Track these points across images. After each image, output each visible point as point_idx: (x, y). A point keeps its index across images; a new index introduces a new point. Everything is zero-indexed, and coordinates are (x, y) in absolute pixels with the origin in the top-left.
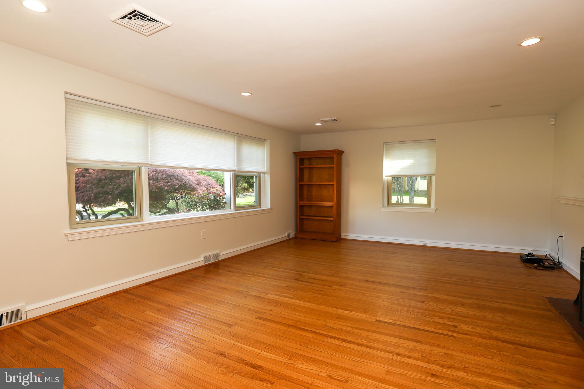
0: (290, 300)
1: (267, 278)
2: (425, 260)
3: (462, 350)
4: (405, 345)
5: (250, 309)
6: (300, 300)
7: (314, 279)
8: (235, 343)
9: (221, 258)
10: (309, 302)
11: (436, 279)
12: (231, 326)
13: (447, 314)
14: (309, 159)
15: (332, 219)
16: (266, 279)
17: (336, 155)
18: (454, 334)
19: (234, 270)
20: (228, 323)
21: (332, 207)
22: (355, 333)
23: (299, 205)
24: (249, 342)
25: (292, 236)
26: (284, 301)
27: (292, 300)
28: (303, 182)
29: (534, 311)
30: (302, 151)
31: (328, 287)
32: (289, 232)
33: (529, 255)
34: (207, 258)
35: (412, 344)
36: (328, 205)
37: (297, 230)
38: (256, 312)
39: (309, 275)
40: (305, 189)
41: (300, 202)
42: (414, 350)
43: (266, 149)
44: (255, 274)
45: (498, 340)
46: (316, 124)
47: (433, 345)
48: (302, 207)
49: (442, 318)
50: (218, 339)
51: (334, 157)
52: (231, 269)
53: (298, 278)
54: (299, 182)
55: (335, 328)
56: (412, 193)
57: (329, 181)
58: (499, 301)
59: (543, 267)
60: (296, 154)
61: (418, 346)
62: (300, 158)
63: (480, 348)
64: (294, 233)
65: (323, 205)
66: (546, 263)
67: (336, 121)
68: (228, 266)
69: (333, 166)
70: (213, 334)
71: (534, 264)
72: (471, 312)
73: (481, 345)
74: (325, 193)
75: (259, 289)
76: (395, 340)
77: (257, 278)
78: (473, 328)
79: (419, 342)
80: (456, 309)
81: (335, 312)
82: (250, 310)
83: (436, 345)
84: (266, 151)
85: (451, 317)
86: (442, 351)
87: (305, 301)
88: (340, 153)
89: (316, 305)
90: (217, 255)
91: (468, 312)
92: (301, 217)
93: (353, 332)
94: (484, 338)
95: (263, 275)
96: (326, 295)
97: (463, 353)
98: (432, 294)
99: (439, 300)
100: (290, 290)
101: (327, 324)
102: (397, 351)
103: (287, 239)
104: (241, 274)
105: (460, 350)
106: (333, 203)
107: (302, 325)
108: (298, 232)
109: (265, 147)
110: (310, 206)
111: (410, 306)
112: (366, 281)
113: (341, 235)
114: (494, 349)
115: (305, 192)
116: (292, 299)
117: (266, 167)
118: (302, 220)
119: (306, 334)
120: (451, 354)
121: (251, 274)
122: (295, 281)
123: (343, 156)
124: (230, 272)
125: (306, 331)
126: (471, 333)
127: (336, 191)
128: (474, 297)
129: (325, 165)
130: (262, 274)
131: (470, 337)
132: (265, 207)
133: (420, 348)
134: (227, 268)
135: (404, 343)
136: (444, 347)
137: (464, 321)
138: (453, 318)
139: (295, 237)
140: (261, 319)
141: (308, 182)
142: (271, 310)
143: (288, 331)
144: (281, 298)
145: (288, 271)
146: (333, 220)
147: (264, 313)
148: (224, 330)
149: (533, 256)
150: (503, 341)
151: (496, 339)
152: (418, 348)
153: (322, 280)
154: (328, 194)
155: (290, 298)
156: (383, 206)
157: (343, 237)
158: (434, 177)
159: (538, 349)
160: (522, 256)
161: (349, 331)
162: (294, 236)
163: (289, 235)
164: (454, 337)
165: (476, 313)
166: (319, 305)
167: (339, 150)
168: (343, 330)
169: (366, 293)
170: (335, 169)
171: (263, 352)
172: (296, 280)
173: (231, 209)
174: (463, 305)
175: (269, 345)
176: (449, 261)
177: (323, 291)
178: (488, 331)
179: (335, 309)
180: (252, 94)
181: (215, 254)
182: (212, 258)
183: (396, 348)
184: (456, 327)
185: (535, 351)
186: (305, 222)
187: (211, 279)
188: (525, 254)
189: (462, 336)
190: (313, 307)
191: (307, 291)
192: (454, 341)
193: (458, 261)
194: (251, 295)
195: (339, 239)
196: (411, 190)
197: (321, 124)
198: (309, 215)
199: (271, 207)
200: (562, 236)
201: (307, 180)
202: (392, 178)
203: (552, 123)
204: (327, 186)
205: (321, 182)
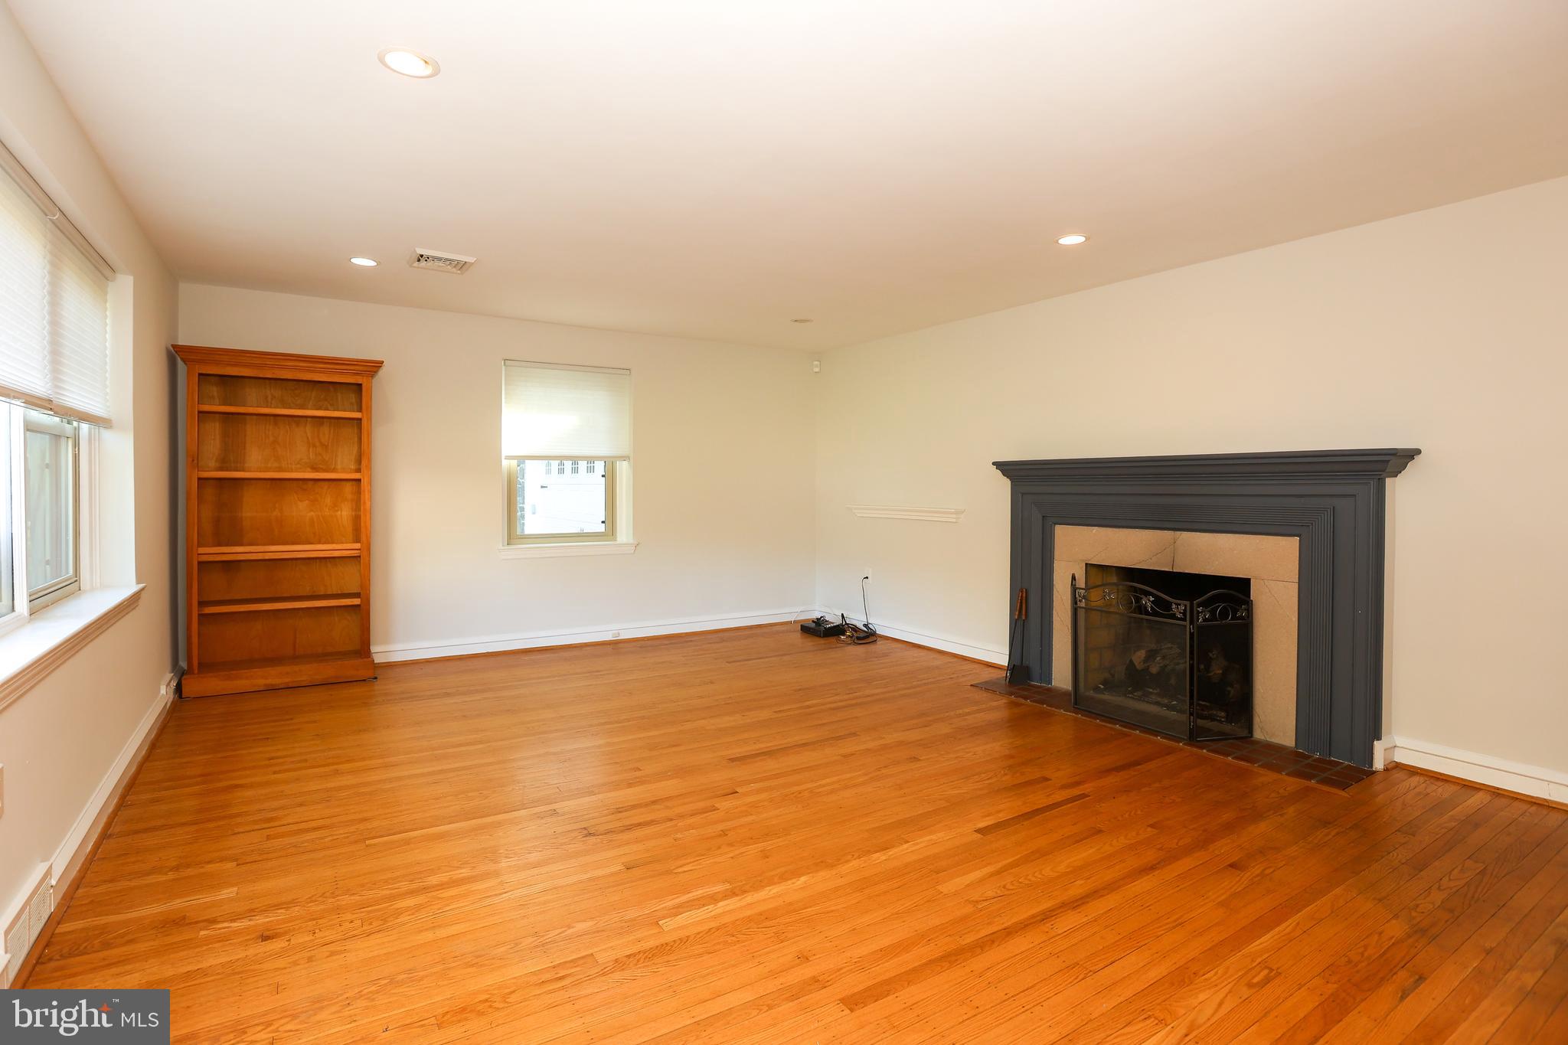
15: (356, 601)
23: (188, 563)
32: (166, 681)
33: (819, 621)
41: (200, 550)
43: (108, 314)
46: (355, 260)
51: (361, 384)
54: (198, 469)
57: (315, 469)
62: (198, 374)
71: (838, 635)
84: (108, 320)
90: (42, 893)
92: (203, 610)
106: (357, 546)
108: (196, 671)
109: (108, 305)
113: (370, 652)
115: (205, 512)
117: (121, 399)
118: (206, 620)
127: (368, 503)
129: (303, 408)
141: (221, 469)
146: (356, 605)
156: (498, 546)
157: (378, 659)
158: (625, 464)
167: (382, 363)
170: (367, 425)
188: (813, 621)
195: (363, 669)
197: (372, 263)
198: (227, 597)
199: (138, 582)
200: (867, 578)
201: (212, 464)
202: (514, 463)
203: (817, 370)
204: (311, 483)
205: (280, 469)
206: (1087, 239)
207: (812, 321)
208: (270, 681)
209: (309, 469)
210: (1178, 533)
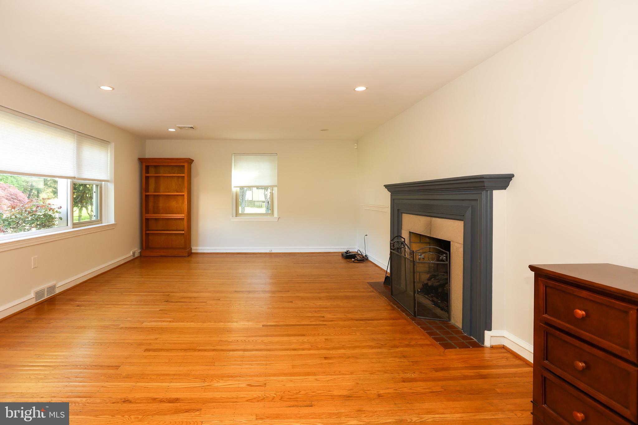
0: (171, 324)
1: (132, 305)
2: (276, 265)
3: (335, 334)
4: (295, 341)
5: (131, 343)
6: (182, 322)
7: (184, 298)
8: (134, 384)
9: (57, 291)
10: (192, 322)
11: (292, 281)
12: (117, 367)
13: (313, 308)
14: (155, 167)
15: (183, 232)
16: (131, 307)
17: (187, 164)
18: (325, 323)
19: (82, 303)
20: (111, 365)
21: (182, 219)
22: (251, 341)
23: (146, 219)
24: (150, 378)
25: (137, 255)
26: (166, 326)
27: (174, 324)
28: (149, 192)
29: (364, 294)
30: (147, 157)
31: (204, 304)
32: (134, 250)
33: (347, 252)
34: (39, 294)
35: (301, 339)
36: (178, 217)
37: (142, 247)
38: (140, 345)
39: (178, 294)
40: (151, 200)
41: (147, 215)
42: (303, 343)
43: (109, 153)
44: (114, 303)
45: (354, 320)
46: (169, 130)
47: (314, 335)
48: (147, 220)
49: (310, 312)
50: (109, 387)
51: (184, 166)
52: (78, 303)
53: (168, 300)
54: (145, 192)
55: (231, 341)
56: (243, 203)
57: (177, 192)
58: (342, 291)
59: (358, 260)
60: (142, 161)
61: (305, 339)
62: (145, 166)
63: (345, 328)
64: (139, 251)
65: (173, 217)
66: (358, 257)
67: (192, 129)
68: (72, 300)
69: (183, 175)
70: (99, 383)
71: (352, 259)
72: (328, 303)
73: (345, 327)
74: (173, 204)
75: (129, 319)
76: (285, 339)
77: (119, 307)
78: (335, 315)
79: (304, 335)
80: (317, 303)
81: (223, 327)
82: (131, 345)
83: (316, 334)
84: (109, 155)
85: (317, 310)
86: (323, 338)
87: (187, 322)
88: (190, 161)
89: (201, 324)
90: (53, 288)
91: (326, 303)
92: (148, 232)
93: (249, 341)
94: (345, 321)
95: (125, 303)
96: (205, 312)
97: (337, 335)
98: (295, 294)
99: (302, 298)
100: (166, 314)
101: (222, 339)
102: (292, 347)
103: (133, 258)
104: (96, 306)
105: (334, 334)
106: (184, 215)
107: (198, 346)
108: (144, 249)
109: (109, 151)
110: (156, 220)
111: (284, 308)
112: (235, 292)
113: (191, 249)
114: (354, 327)
115: (151, 204)
116: (173, 322)
117: (109, 174)
118: (147, 235)
119: (206, 353)
120: (329, 338)
121: (110, 304)
122: (166, 303)
123: (193, 165)
124: (78, 306)
125: (205, 350)
126: (335, 319)
127: (186, 202)
128: (324, 291)
129: (174, 174)
130: (123, 301)
131: (335, 322)
132: (108, 223)
133: (307, 340)
134: (72, 303)
135: (294, 339)
136: (322, 335)
137: (326, 311)
138: (318, 311)
139: (141, 256)
140: (149, 351)
141: (155, 192)
142: (156, 339)
143: (186, 356)
144: (159, 323)
145: (152, 294)
146: (184, 234)
147: (150, 344)
148: (111, 374)
149: (350, 252)
150: (357, 320)
151: (352, 319)
152: (305, 340)
153: (194, 298)
154: (176, 205)
155: (170, 322)
156: (233, 217)
157: (193, 251)
158: (276, 188)
159: (377, 320)
160: (343, 254)
161: (245, 340)
162: (139, 255)
163: (134, 253)
164: (325, 325)
165: (331, 303)
166: (203, 323)
167: (189, 159)
168: (238, 341)
169: (241, 303)
170: (186, 178)
171: (172, 384)
172: (166, 301)
173: (67, 226)
174: (320, 298)
175: (174, 375)
176: (294, 264)
177: (201, 308)
178: (345, 315)
179: (222, 324)
180: (113, 89)
181: (50, 287)
182: (46, 293)
183: (290, 345)
184: (323, 317)
185: (376, 322)
186: (150, 237)
187: (56, 320)
188: (345, 252)
189: (330, 323)
190: (199, 326)
191: (185, 311)
192: (328, 328)
193: (302, 264)
194: (122, 327)
195: (190, 254)
196: (243, 201)
197: (174, 130)
198: (156, 229)
199: (115, 222)
200: (367, 235)
201: (153, 191)
202: (238, 189)
203: (356, 147)
204: (176, 196)
205: (169, 192)
206: (367, 88)
207: (328, 130)
208: (161, 254)
209: (176, 192)
210: (432, 218)
